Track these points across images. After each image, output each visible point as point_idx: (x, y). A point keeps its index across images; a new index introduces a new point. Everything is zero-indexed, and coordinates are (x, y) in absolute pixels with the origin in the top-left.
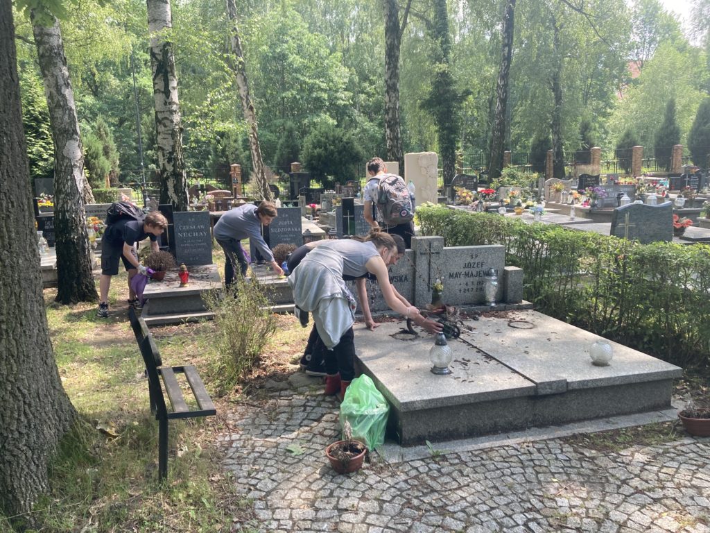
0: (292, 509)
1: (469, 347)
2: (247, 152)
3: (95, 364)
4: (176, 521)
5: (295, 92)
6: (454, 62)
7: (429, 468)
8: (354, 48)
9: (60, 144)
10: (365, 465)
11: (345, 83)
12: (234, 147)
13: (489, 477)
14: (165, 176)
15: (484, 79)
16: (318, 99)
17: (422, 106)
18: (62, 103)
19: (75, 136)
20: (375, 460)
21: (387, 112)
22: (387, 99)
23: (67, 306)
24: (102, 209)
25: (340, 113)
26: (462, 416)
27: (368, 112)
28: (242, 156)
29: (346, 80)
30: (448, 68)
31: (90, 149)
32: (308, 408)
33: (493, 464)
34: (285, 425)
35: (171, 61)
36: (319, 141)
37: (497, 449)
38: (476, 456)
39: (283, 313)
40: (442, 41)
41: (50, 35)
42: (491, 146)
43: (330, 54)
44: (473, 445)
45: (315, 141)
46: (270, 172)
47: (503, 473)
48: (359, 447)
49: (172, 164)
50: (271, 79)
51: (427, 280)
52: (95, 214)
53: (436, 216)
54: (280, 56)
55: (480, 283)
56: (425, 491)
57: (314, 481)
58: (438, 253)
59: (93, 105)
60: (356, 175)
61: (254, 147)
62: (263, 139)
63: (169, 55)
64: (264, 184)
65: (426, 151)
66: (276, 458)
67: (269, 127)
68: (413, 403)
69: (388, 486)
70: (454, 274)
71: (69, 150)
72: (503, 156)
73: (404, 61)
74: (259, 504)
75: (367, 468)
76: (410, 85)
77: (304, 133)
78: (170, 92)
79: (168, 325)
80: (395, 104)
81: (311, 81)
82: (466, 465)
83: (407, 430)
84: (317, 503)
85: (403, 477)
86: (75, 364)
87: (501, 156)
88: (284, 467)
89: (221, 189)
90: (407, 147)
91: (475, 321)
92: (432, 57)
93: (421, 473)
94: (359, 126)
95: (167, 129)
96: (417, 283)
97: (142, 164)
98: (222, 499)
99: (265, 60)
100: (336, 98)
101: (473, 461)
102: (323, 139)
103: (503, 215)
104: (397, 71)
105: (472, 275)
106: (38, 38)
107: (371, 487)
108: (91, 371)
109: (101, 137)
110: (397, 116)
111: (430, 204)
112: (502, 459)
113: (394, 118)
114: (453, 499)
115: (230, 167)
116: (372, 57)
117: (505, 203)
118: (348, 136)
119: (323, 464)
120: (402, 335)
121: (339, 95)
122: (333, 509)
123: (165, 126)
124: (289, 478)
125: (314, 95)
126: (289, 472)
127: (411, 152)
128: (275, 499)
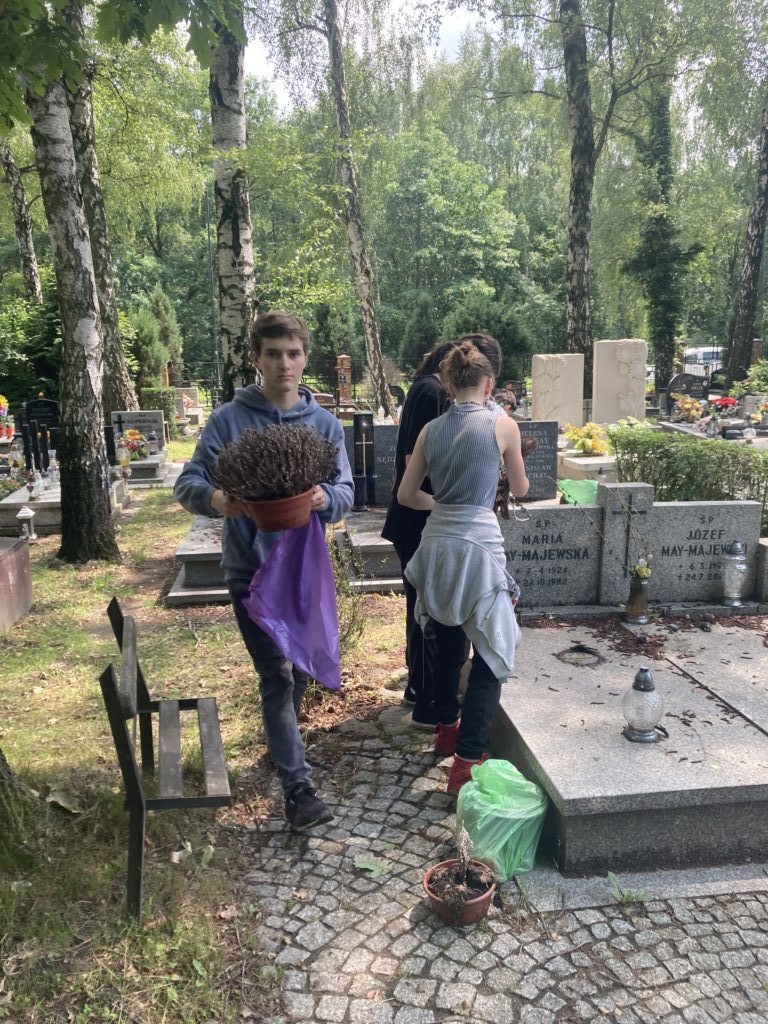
0: (352, 997)
1: (693, 686)
2: (361, 338)
3: (89, 667)
4: (142, 1005)
5: (434, 250)
6: (678, 201)
7: (612, 930)
8: (525, 185)
9: (69, 324)
10: (492, 910)
11: (509, 236)
12: (343, 331)
13: (729, 965)
14: (230, 372)
15: (724, 228)
16: (468, 260)
17: (625, 270)
18: (73, 263)
19: (91, 312)
20: (512, 901)
21: (569, 278)
22: (570, 257)
23: (71, 566)
24: (146, 418)
25: (499, 278)
26: (677, 826)
27: (542, 279)
28: (353, 343)
29: (511, 232)
30: (668, 210)
31: (141, 331)
32: (405, 778)
33: (737, 933)
34: (363, 808)
35: (243, 200)
36: (466, 322)
37: (743, 898)
38: (703, 911)
39: (387, 593)
40: (660, 169)
41: (58, 160)
42: (731, 331)
43: (489, 192)
44: (698, 886)
45: (460, 321)
46: (393, 366)
47: (755, 956)
48: (483, 878)
49: (241, 354)
50: (403, 231)
51: (622, 557)
52: (134, 425)
53: (643, 444)
54: (415, 197)
55: (716, 565)
56: (603, 984)
57: (400, 936)
58: (643, 512)
59: (155, 269)
60: (520, 372)
61: (369, 331)
62: (387, 318)
63: (241, 191)
64: (382, 386)
65: (629, 337)
66: (339, 878)
67: (397, 300)
68: (587, 800)
69: (532, 963)
70: (671, 549)
71: (82, 333)
72: (751, 346)
73: (600, 201)
74: (296, 979)
75: (496, 918)
76: (608, 237)
77: (446, 309)
78: (240, 247)
79: (211, 604)
80: (582, 265)
81: (459, 232)
82: (685, 931)
83: (575, 846)
84: (398, 988)
85: (562, 945)
86: (60, 665)
87: (749, 347)
88: (348, 897)
89: (322, 391)
90: (600, 331)
91: (704, 633)
92: (643, 195)
93: (597, 941)
94: (528, 298)
95: (235, 302)
96: (605, 560)
97: (216, 353)
98: (231, 960)
99: (393, 202)
100: (495, 257)
101: (696, 922)
102: (472, 319)
103: (749, 442)
104: (588, 214)
105: (702, 551)
106: (42, 165)
107: (500, 964)
108: (80, 678)
109: (157, 315)
110: (585, 283)
111: (633, 420)
112: (755, 925)
113: (580, 286)
114: (656, 1010)
115: (336, 359)
116: (550, 196)
117: (754, 422)
118: (509, 313)
119: (419, 900)
120: (575, 655)
121: (499, 253)
122: (426, 1007)
123: (233, 298)
124: (355, 924)
125: (463, 253)
126: (357, 911)
127: (607, 338)
128: (324, 968)
